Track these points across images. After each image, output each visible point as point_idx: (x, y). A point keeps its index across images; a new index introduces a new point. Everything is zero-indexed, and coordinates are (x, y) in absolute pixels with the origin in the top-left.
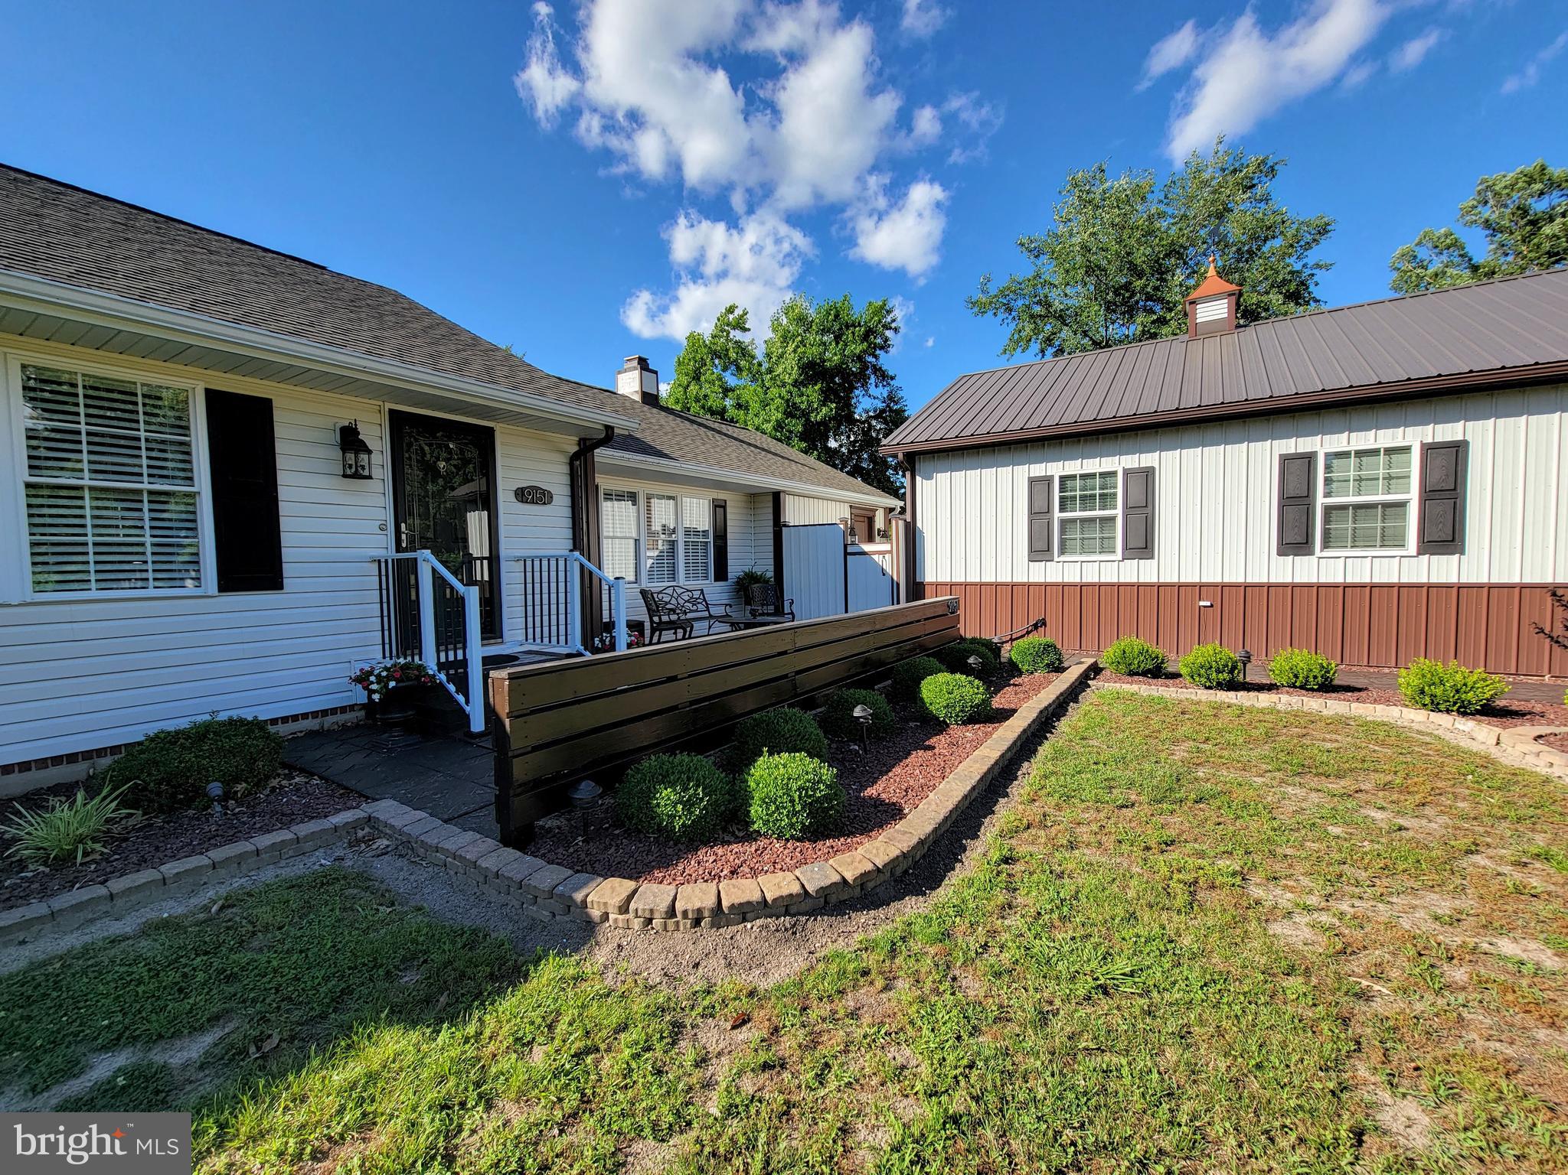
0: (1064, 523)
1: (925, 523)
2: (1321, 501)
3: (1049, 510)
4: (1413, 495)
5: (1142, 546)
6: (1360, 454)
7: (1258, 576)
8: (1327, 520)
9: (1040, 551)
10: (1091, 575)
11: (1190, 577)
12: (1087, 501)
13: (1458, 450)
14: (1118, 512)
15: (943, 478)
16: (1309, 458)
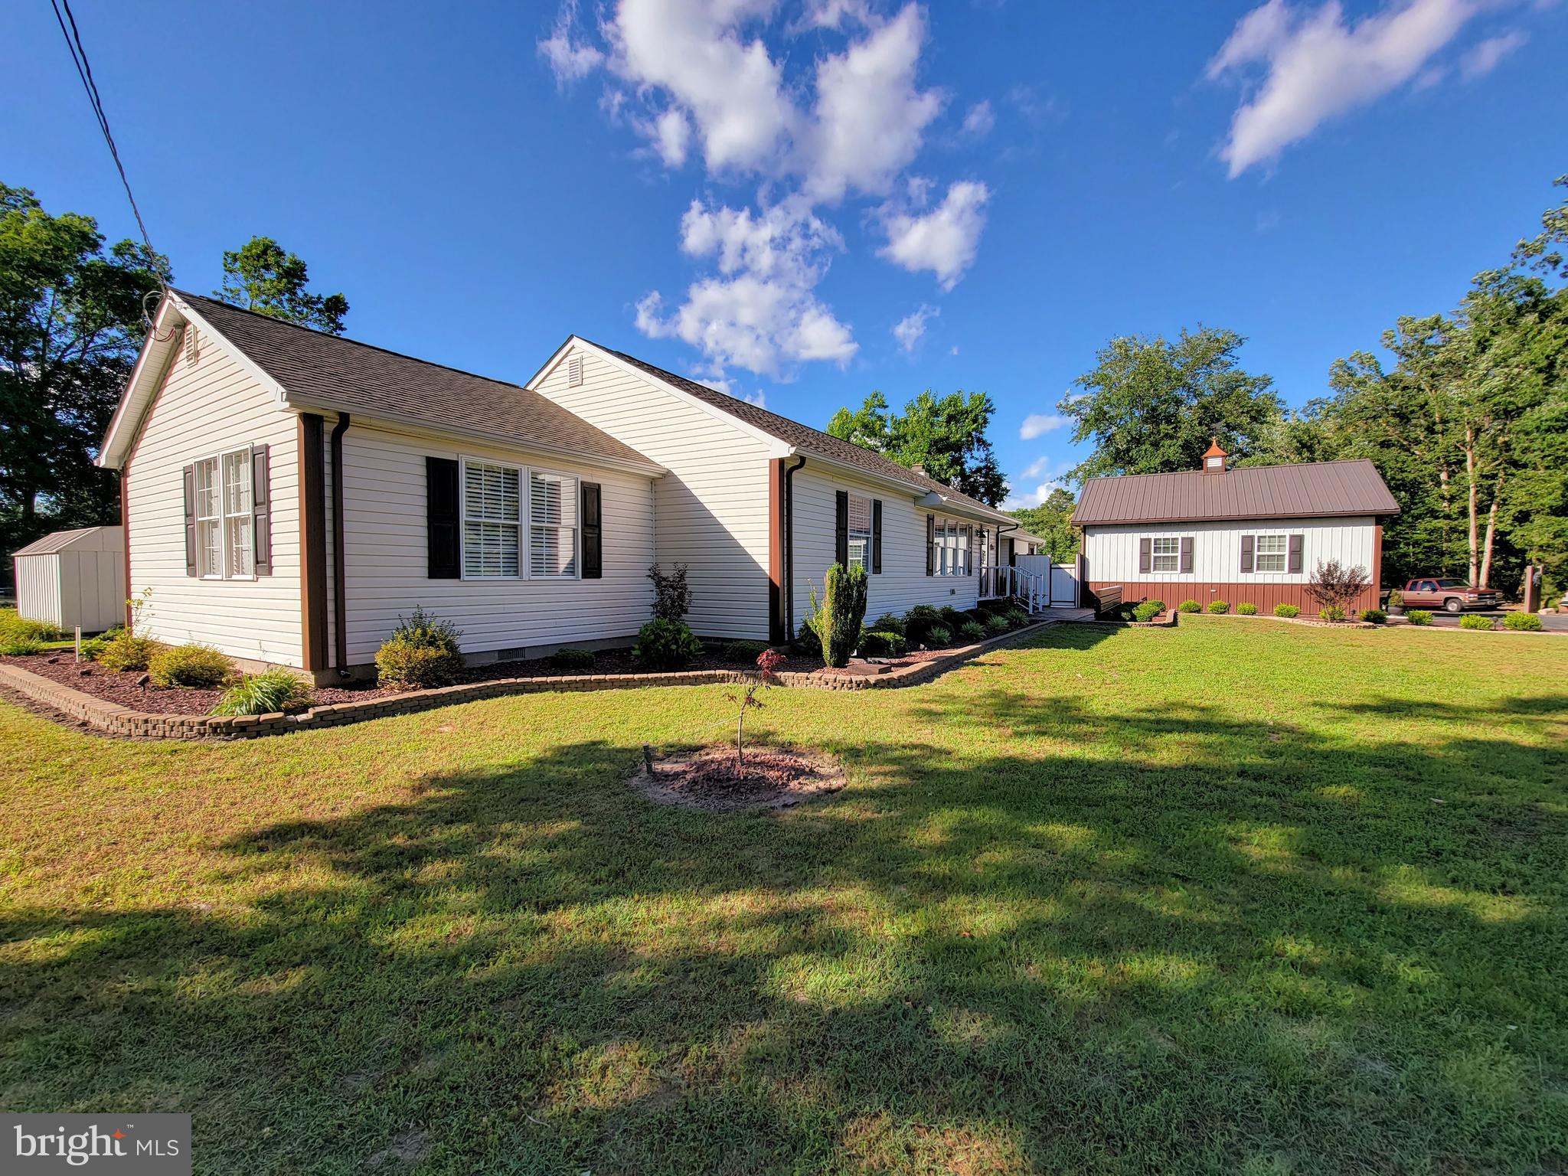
0: (1155, 558)
1: (1089, 556)
2: (1256, 553)
3: (1149, 552)
4: (1287, 553)
5: (1188, 568)
6: (1270, 537)
7: (1233, 581)
8: (1258, 560)
9: (1144, 568)
10: (1167, 580)
11: (1207, 580)
12: (1166, 549)
13: (1301, 538)
14: (1179, 554)
15: (1099, 537)
16: (1252, 537)
